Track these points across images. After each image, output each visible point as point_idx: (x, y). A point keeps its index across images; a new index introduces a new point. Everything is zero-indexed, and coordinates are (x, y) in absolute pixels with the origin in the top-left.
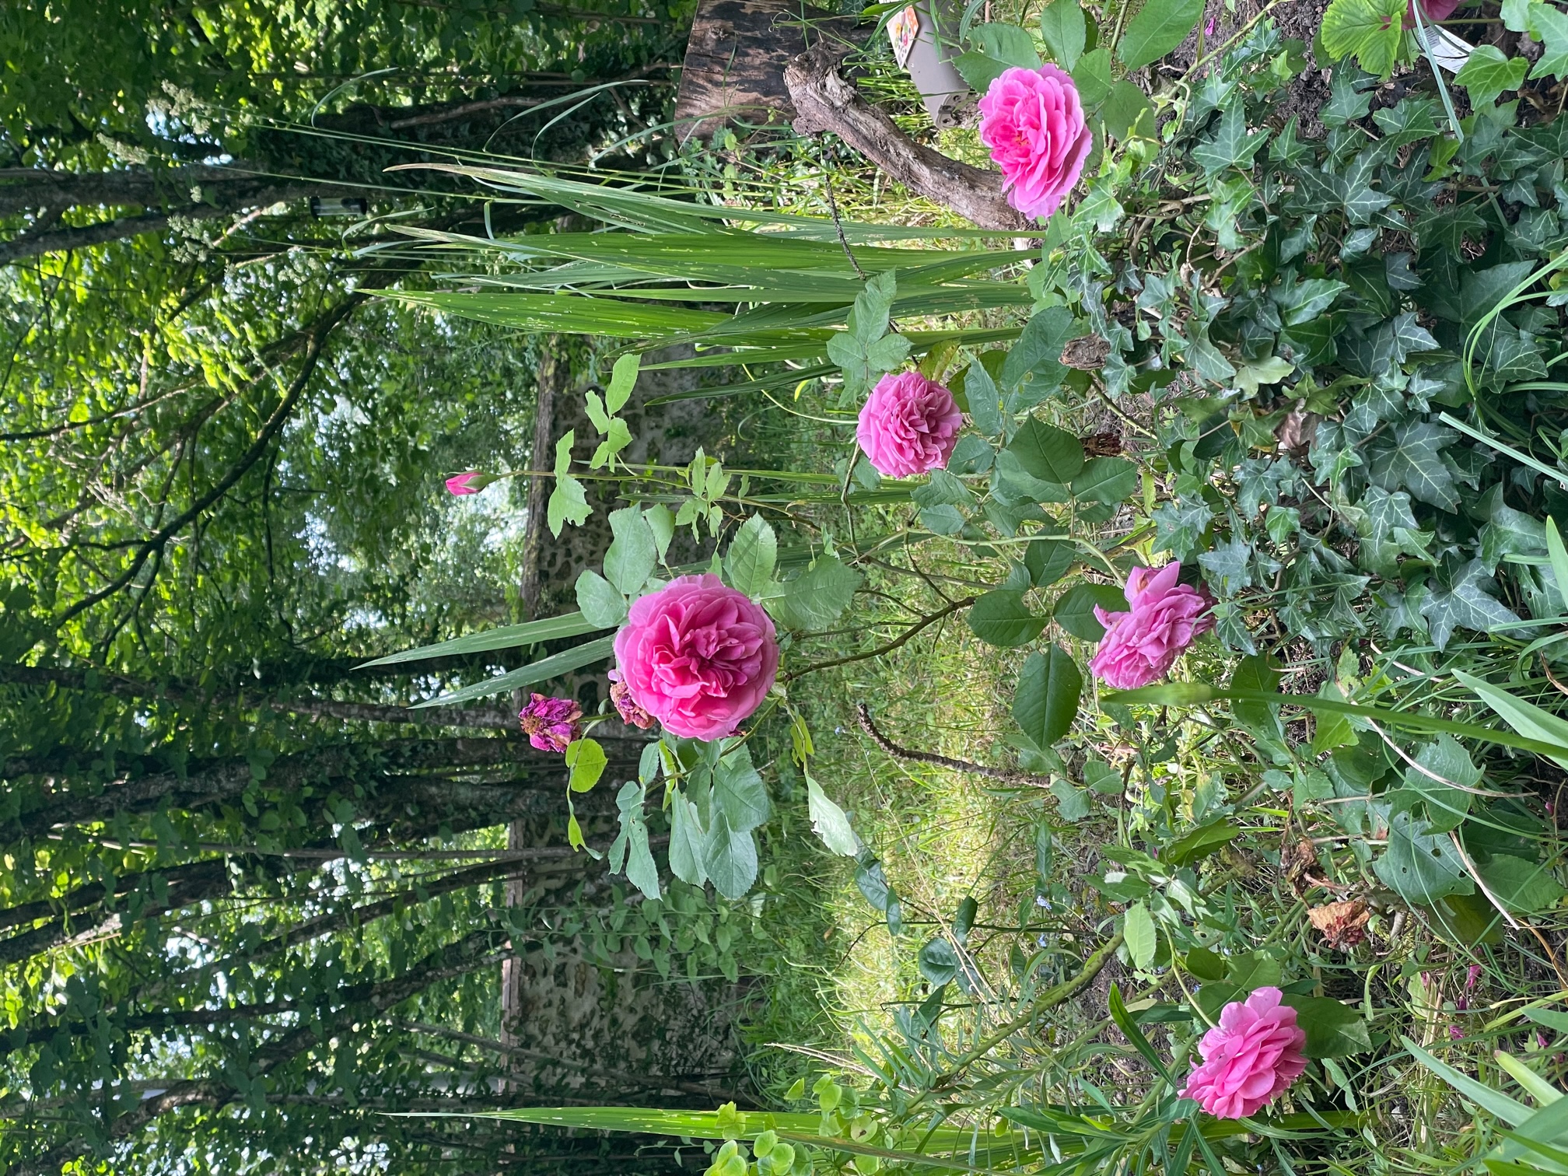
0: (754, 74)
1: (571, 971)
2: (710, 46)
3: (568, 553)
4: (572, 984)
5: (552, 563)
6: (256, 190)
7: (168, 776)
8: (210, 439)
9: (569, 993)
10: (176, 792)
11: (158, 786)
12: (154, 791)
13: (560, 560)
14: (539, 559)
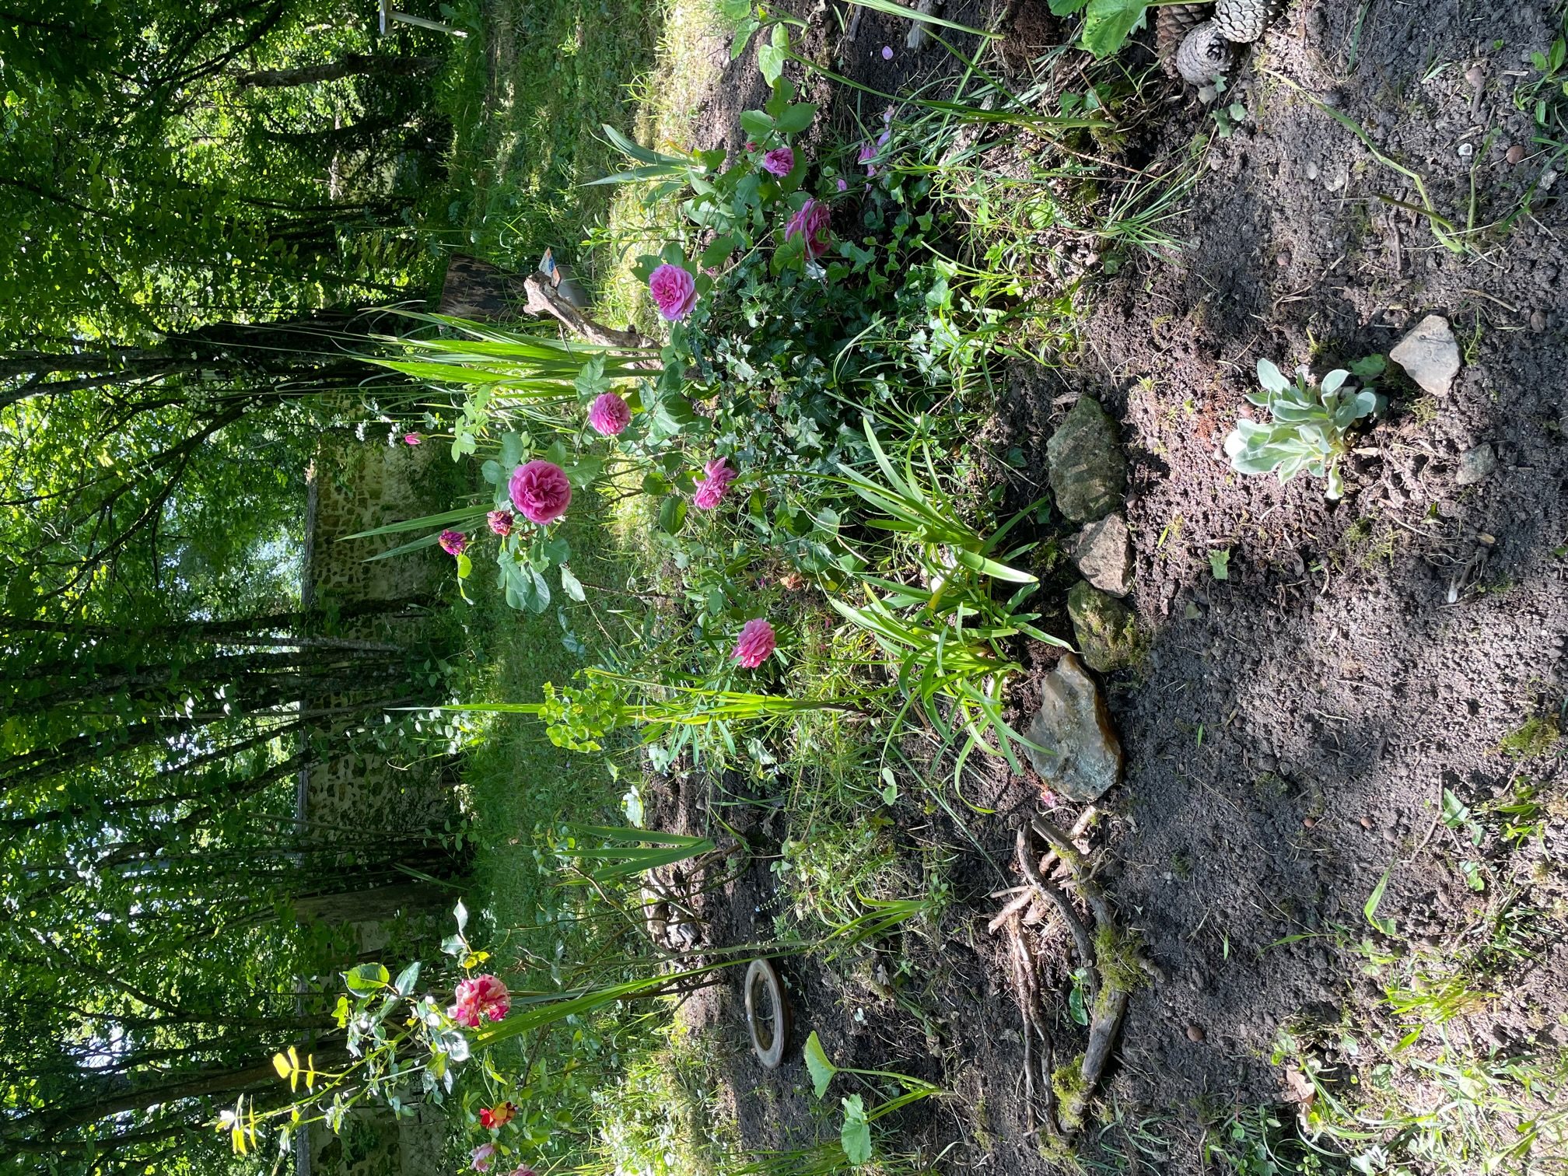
0: (477, 298)
1: (337, 790)
2: (456, 284)
3: (329, 570)
4: (337, 795)
5: (320, 575)
6: (165, 365)
7: (125, 675)
8: (120, 507)
9: (336, 799)
10: (130, 684)
11: (118, 681)
12: (116, 683)
13: (324, 574)
14: (312, 574)
